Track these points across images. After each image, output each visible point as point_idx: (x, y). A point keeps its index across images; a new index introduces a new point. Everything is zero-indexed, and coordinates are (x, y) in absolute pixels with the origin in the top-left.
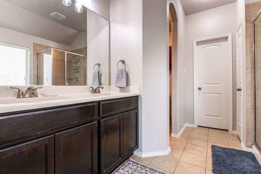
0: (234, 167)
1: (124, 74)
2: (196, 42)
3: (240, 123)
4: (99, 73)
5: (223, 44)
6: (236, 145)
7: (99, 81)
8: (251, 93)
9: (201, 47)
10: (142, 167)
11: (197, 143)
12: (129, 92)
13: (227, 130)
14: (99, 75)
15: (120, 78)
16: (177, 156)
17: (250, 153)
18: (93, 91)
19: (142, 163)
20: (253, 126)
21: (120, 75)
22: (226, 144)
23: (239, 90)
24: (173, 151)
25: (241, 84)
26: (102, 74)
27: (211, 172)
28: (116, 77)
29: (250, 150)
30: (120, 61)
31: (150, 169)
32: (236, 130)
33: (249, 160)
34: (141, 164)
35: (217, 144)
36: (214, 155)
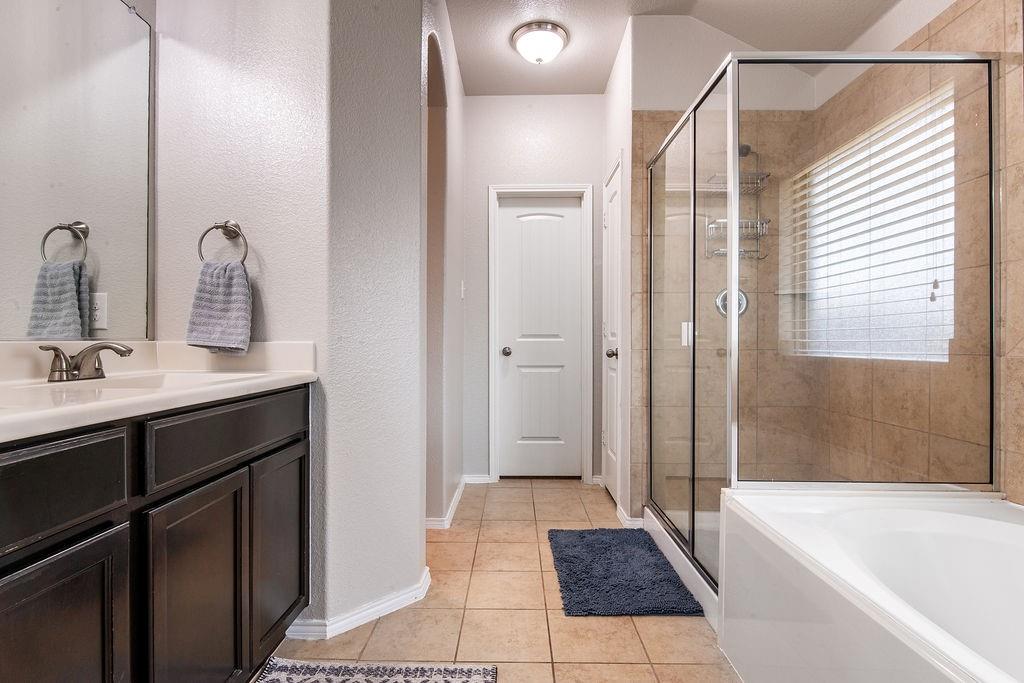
0: (613, 580)
1: (239, 290)
2: (498, 194)
3: (612, 450)
4: (78, 272)
5: (569, 212)
6: (607, 518)
7: (81, 317)
8: (640, 362)
9: (512, 212)
10: (331, 676)
11: (507, 534)
12: (261, 369)
13: (579, 478)
14: (79, 284)
15: (219, 306)
16: (454, 593)
17: (641, 530)
18: (61, 371)
19: (329, 659)
20: (646, 453)
21: (217, 293)
22: (584, 521)
23: (613, 354)
24: (438, 581)
25: (614, 339)
26: (101, 283)
27: (563, 613)
28: (192, 301)
29: (637, 523)
30: (217, 227)
31: (370, 672)
32: (600, 473)
33: (643, 552)
34: (327, 665)
35: (562, 523)
36: (561, 560)
